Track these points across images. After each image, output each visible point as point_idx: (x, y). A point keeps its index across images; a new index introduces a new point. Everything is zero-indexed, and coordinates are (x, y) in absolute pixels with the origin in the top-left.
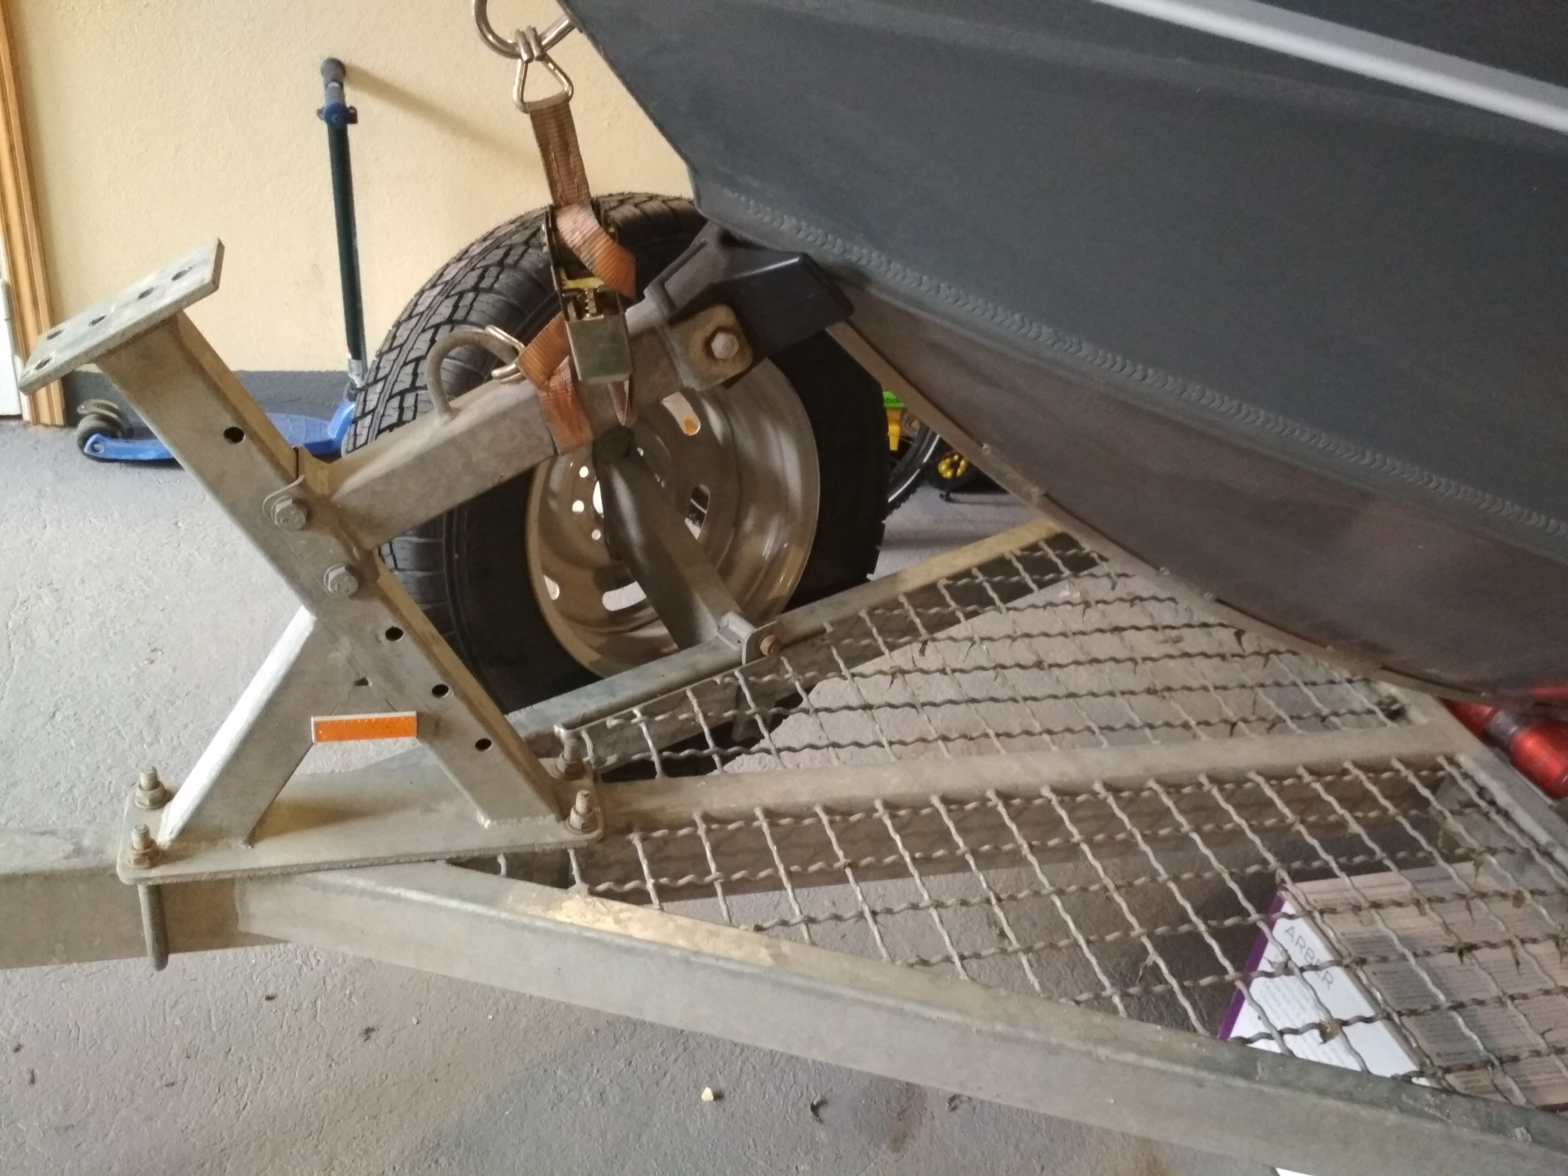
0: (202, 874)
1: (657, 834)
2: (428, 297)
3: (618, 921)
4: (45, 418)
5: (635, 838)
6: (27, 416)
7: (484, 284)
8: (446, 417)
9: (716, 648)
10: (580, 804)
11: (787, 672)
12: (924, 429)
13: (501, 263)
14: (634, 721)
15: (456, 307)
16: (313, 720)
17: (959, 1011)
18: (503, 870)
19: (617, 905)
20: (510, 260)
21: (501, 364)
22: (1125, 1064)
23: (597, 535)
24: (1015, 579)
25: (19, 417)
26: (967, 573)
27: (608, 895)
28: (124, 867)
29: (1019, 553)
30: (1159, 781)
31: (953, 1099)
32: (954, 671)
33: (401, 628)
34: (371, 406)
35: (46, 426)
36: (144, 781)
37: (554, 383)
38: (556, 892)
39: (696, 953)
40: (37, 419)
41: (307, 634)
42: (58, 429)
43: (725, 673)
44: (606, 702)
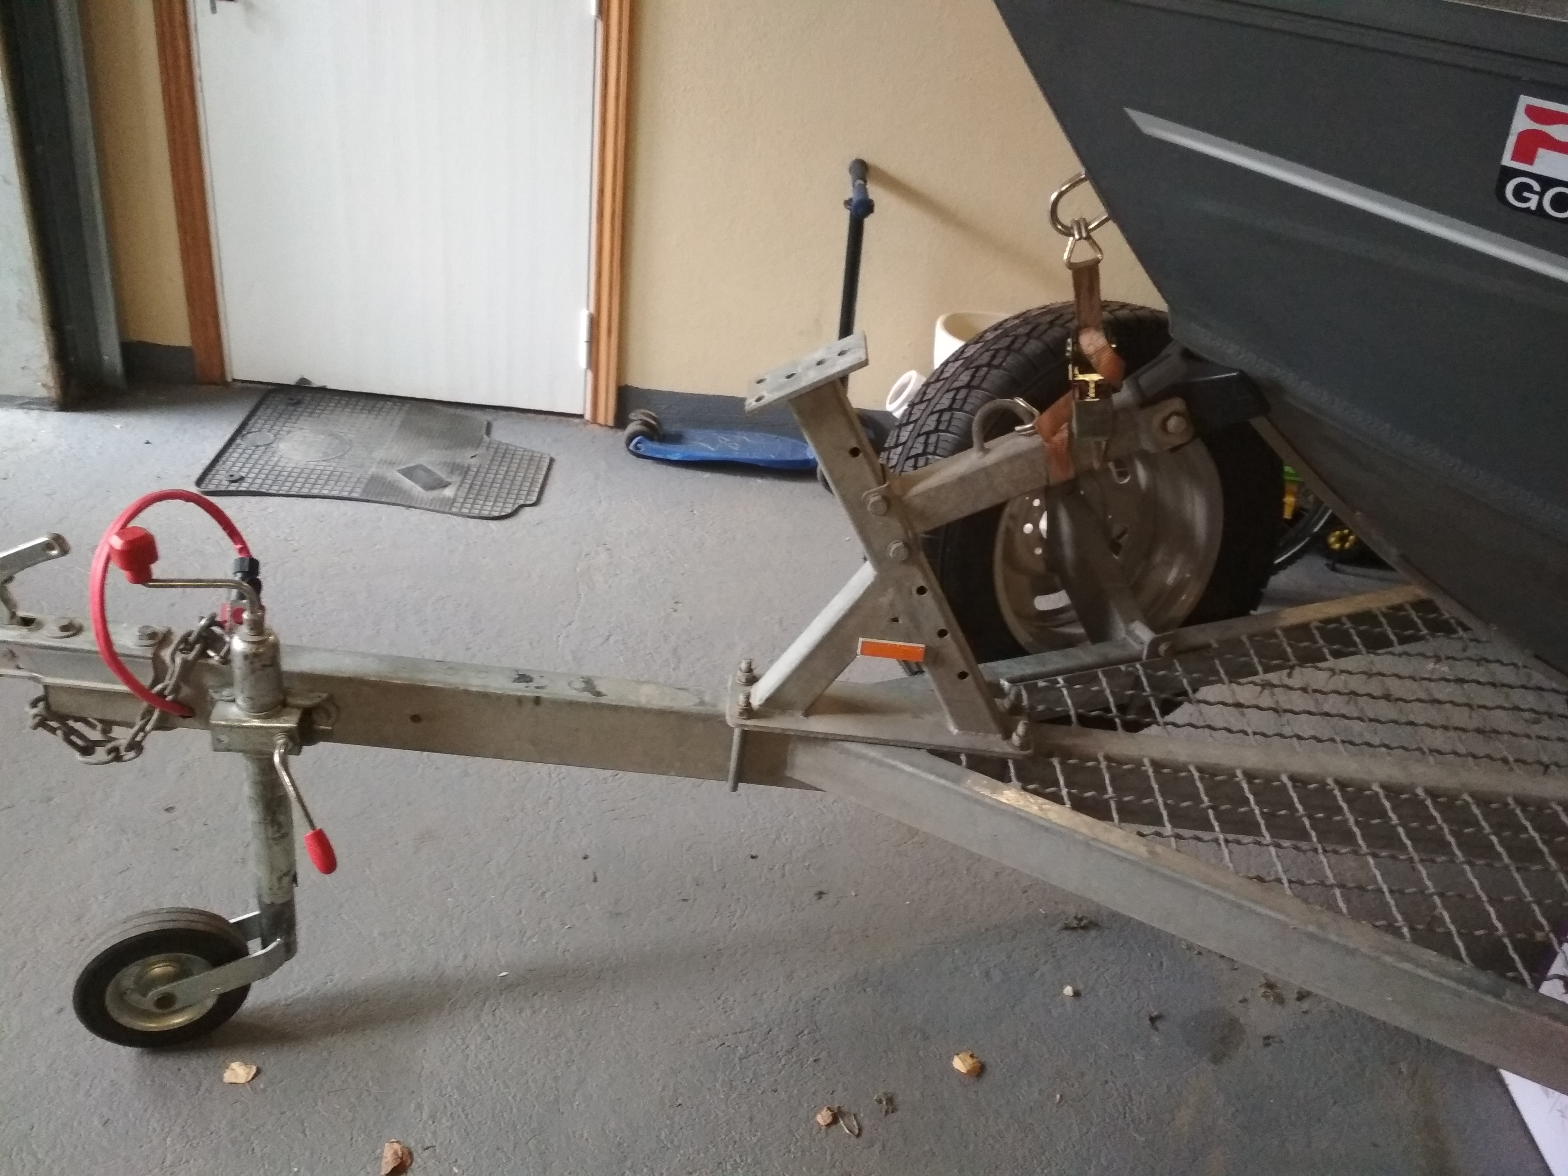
0: (777, 728)
1: (1071, 761)
2: (951, 367)
3: (1041, 809)
4: (601, 420)
5: (1056, 762)
6: (588, 416)
7: (996, 362)
8: (981, 454)
9: (1124, 645)
10: (1021, 729)
11: (1178, 671)
12: (1319, 503)
13: (1008, 348)
14: (1058, 686)
15: (973, 377)
16: (861, 639)
17: (1283, 912)
18: (964, 763)
19: (1041, 800)
20: (1016, 346)
21: (1021, 423)
22: (1405, 971)
23: (1039, 551)
24: (1378, 630)
25: (581, 416)
26: (1337, 620)
27: (1035, 792)
28: (732, 716)
29: (1384, 610)
30: (1472, 795)
31: (1267, 1038)
32: (1315, 691)
33: (927, 587)
34: (903, 439)
35: (600, 425)
36: (744, 666)
37: (1057, 438)
38: (1000, 783)
39: (1094, 839)
40: (594, 420)
41: (869, 583)
42: (608, 429)
43: (1130, 664)
44: (1039, 669)
